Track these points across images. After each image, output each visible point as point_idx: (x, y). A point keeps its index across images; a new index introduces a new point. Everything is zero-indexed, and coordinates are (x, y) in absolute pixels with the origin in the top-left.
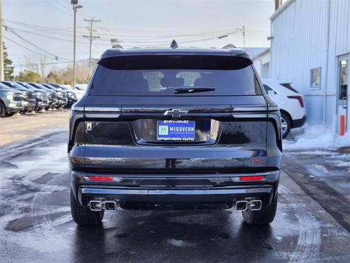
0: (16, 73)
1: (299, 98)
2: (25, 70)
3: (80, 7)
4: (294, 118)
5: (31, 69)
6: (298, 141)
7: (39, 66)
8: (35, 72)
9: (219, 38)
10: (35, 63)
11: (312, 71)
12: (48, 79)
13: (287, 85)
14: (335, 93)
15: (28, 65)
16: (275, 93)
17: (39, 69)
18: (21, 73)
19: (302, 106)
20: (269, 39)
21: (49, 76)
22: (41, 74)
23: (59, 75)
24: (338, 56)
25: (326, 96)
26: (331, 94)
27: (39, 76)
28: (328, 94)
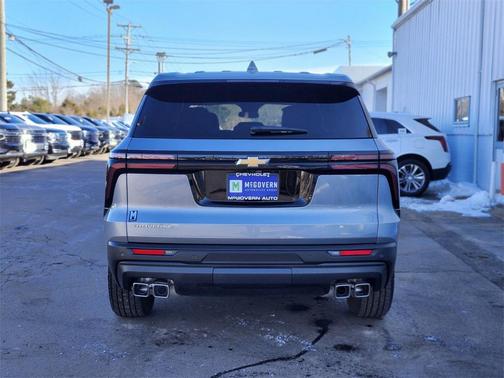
0: (18, 101)
1: (440, 139)
2: (30, 97)
3: (117, 7)
4: (435, 166)
5: (38, 96)
6: (443, 200)
7: (50, 91)
8: (44, 98)
9: (315, 52)
10: (44, 85)
11: (456, 101)
12: (63, 109)
13: (424, 121)
14: (492, 132)
15: (34, 89)
16: (408, 131)
17: (50, 95)
18: (24, 100)
19: (446, 150)
20: (390, 55)
21: (64, 105)
22: (52, 101)
23: (78, 104)
24: (496, 81)
25: (478, 136)
26: (487, 133)
27: (50, 104)
28: (480, 133)
